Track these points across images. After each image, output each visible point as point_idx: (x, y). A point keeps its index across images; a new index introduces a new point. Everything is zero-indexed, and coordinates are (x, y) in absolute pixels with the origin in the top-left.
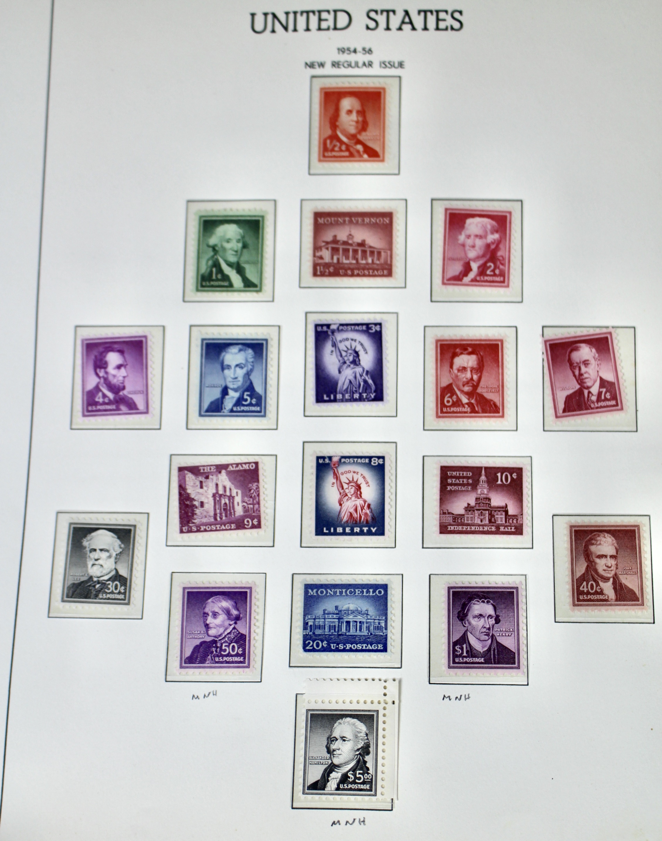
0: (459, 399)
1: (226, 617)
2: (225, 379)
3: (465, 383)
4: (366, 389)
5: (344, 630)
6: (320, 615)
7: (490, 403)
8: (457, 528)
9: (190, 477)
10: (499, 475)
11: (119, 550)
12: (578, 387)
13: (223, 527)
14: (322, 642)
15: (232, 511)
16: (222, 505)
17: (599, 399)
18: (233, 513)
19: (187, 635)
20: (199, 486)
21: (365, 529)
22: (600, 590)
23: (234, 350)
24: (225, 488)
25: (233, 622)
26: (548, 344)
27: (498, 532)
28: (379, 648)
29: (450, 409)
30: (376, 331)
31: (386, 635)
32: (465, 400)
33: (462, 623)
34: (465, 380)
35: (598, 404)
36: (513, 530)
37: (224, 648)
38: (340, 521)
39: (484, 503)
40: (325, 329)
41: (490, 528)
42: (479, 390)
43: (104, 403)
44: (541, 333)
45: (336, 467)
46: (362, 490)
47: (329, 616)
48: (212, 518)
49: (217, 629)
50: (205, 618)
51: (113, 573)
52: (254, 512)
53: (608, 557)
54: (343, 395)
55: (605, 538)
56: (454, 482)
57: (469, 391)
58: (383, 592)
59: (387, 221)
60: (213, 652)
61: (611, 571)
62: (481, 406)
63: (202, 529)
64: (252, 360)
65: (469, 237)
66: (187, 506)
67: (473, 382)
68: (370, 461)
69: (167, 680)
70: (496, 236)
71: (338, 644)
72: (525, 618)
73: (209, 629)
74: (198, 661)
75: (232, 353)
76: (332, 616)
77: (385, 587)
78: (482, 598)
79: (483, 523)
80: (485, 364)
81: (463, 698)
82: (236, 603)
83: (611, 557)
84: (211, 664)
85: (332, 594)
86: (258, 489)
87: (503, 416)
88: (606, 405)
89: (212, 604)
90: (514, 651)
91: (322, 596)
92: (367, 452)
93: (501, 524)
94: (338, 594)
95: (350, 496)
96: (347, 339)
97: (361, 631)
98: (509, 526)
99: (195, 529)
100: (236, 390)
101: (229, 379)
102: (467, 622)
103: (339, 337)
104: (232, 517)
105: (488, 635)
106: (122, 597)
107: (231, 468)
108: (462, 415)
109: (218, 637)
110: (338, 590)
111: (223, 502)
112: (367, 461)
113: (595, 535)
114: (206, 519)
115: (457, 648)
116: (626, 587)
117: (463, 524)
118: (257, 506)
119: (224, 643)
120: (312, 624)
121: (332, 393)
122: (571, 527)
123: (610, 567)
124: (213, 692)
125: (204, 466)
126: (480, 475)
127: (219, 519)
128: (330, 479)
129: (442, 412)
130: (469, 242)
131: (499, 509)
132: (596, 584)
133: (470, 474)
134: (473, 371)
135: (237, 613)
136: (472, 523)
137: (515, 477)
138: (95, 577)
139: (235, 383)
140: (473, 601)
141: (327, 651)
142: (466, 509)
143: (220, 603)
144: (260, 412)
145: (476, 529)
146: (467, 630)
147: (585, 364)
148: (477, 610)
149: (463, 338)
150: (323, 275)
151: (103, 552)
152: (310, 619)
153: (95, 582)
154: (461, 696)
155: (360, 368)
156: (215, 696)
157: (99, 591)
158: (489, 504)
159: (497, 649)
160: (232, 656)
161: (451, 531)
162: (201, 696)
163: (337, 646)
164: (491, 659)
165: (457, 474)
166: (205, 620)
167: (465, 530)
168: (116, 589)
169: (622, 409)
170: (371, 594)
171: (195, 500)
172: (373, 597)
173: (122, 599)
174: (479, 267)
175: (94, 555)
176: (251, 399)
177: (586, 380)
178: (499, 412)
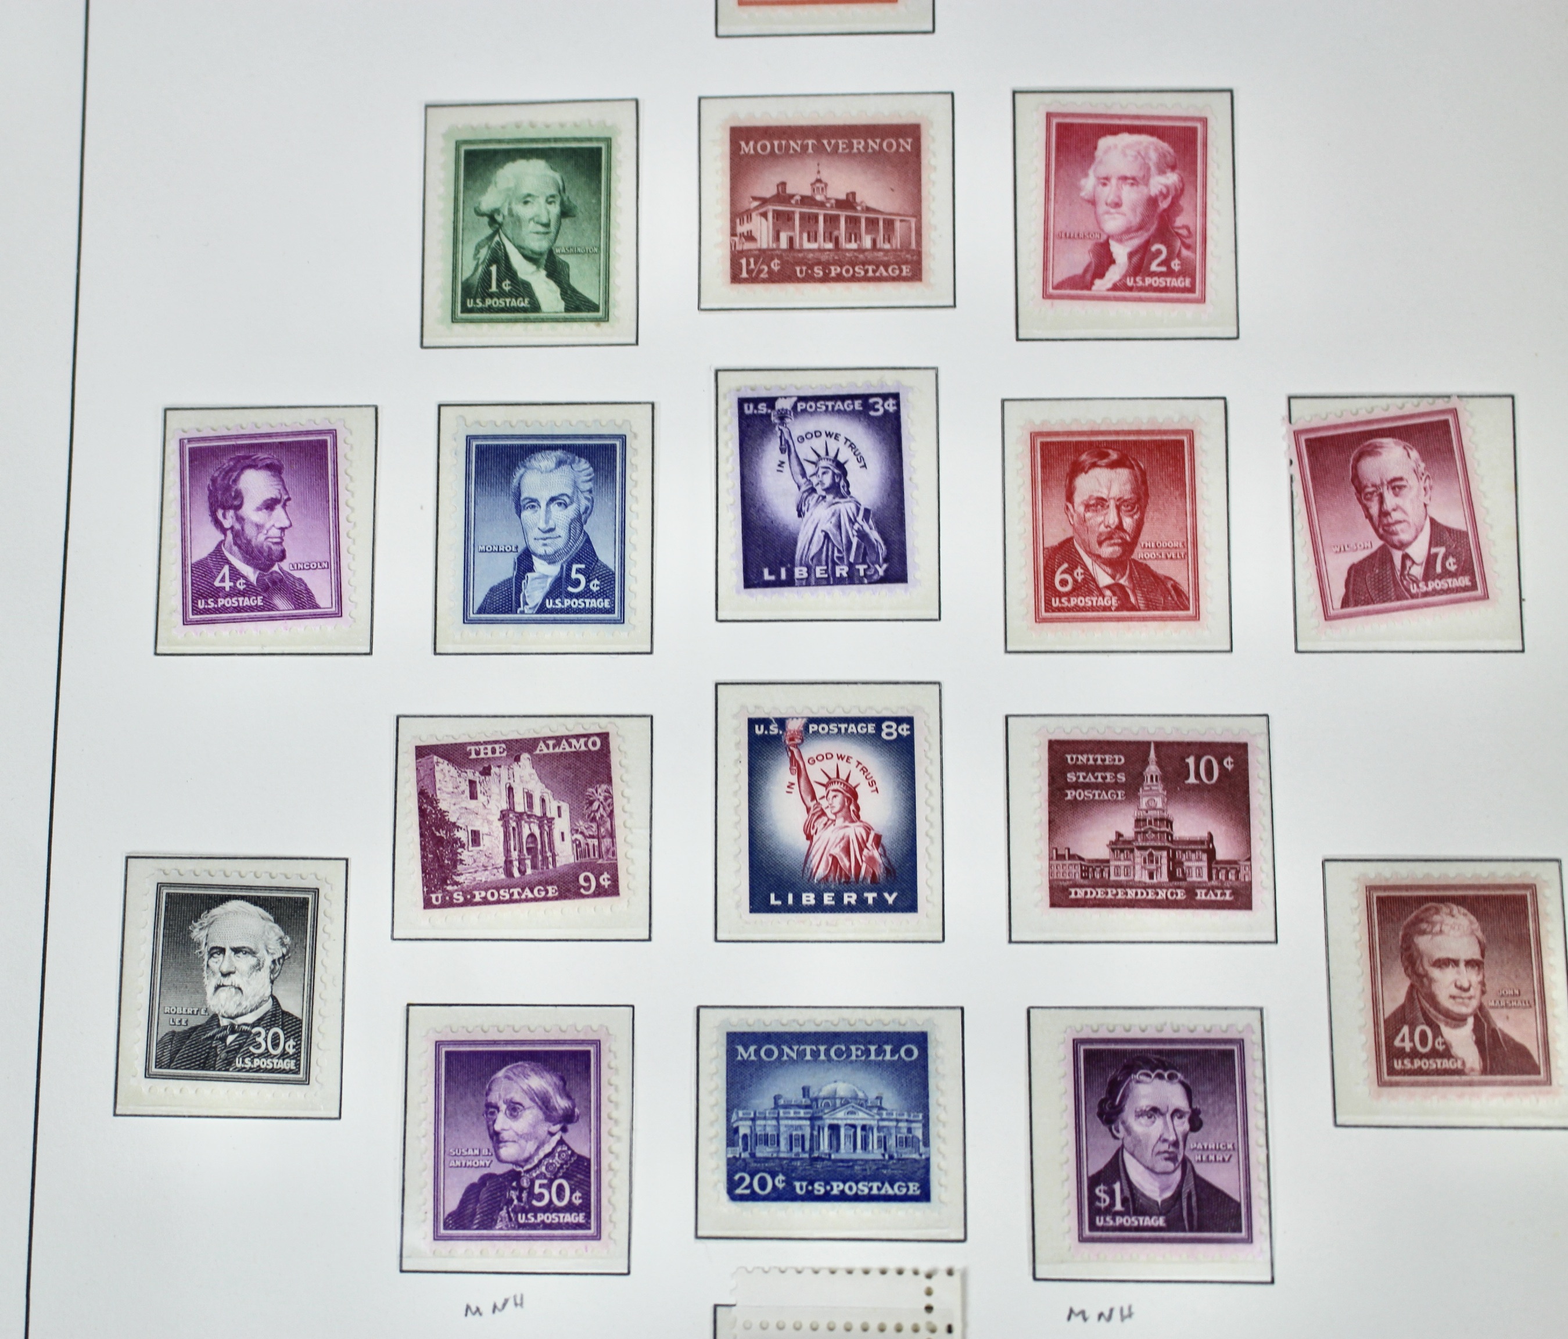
0: (1090, 575)
1: (541, 1115)
2: (524, 532)
3: (1103, 538)
4: (865, 554)
5: (824, 1146)
6: (766, 1110)
7: (1165, 585)
8: (1091, 893)
9: (444, 771)
10: (1191, 761)
11: (279, 953)
12: (1378, 543)
13: (527, 893)
14: (773, 1178)
15: (549, 854)
16: (524, 841)
17: (1429, 574)
18: (550, 859)
19: (447, 1157)
20: (467, 793)
21: (870, 897)
22: (1444, 1047)
23: (545, 462)
24: (529, 796)
25: (558, 1127)
26: (1302, 439)
27: (1190, 902)
28: (911, 1192)
29: (1069, 601)
30: (886, 412)
31: (928, 1159)
32: (1104, 579)
33: (1111, 1130)
34: (1102, 528)
35: (1427, 586)
36: (1228, 898)
37: (537, 1190)
38: (810, 877)
39: (1155, 832)
40: (763, 408)
41: (1172, 894)
42: (1138, 554)
43: (234, 593)
44: (1285, 413)
45: (796, 746)
46: (860, 801)
47: (789, 1113)
48: (501, 870)
49: (520, 1146)
50: (489, 1116)
51: (268, 1006)
52: (600, 856)
53: (1462, 965)
54: (810, 570)
55: (1453, 916)
56: (1081, 779)
57: (1115, 556)
58: (916, 1052)
59: (907, 145)
60: (512, 1200)
61: (1470, 998)
62: (1143, 593)
63: (478, 899)
64: (588, 486)
65: (1105, 181)
66: (440, 841)
67: (1122, 534)
68: (879, 729)
69: (405, 1268)
70: (1172, 178)
71: (811, 1183)
72: (1263, 1116)
73: (501, 1145)
74: (477, 1221)
75: (539, 470)
76: (795, 1113)
77: (921, 1039)
78: (1157, 1067)
79: (1155, 880)
80: (1152, 490)
81: (1116, 1315)
82: (562, 1079)
83: (1469, 963)
84: (508, 1229)
85: (795, 1057)
86: (609, 801)
87: (1196, 617)
88: (1446, 586)
89: (505, 1081)
90: (1237, 1198)
91: (769, 1062)
92: (871, 708)
93: (1199, 883)
94: (808, 1057)
95: (833, 817)
96: (817, 434)
97: (865, 1149)
98: (1218, 888)
99: (462, 899)
100: (550, 559)
101: (534, 533)
102: (1121, 1128)
103: (797, 427)
104: (548, 868)
105: (1172, 1158)
106: (291, 1064)
107: (542, 749)
108: (1098, 614)
109: (523, 1164)
110: (808, 1049)
111: (526, 832)
112: (871, 728)
113: (1427, 910)
114: (487, 873)
115: (1100, 1191)
116: (1508, 1040)
117: (1106, 884)
118: (607, 842)
119: (537, 1177)
120: (748, 1131)
121: (782, 564)
122: (1370, 889)
123: (1467, 989)
124: (515, 1297)
125: (478, 743)
126: (1146, 763)
127: (516, 874)
128: (782, 775)
129: (1049, 608)
130: (1107, 194)
131: (1193, 847)
132: (1432, 1030)
133: (1120, 760)
134: (1123, 507)
135: (567, 1105)
136: (1127, 881)
137: (1230, 767)
138: (223, 1017)
139: (547, 541)
140: (1136, 1074)
141: (786, 1200)
142: (1114, 846)
143: (526, 1081)
144: (611, 611)
145: (1139, 896)
146: (1123, 1146)
147: (1394, 488)
148: (1145, 1096)
149: (1096, 428)
150: (754, 279)
151: (241, 954)
152: (741, 1119)
153: (225, 1028)
154: (1111, 1310)
155: (850, 502)
156: (519, 1307)
157: (233, 1052)
158: (1171, 835)
159: (1197, 1194)
160: (558, 1210)
161: (1077, 900)
162: (486, 1309)
163: (810, 1188)
164: (1183, 1220)
165: (1088, 760)
166: (491, 1123)
167: (1113, 897)
168: (275, 1045)
169: (1486, 597)
170: (888, 1057)
171: (459, 828)
172: (892, 1063)
173: (290, 1071)
174: (1131, 255)
175: (220, 963)
176: (588, 581)
177: (1398, 528)
178: (1187, 609)
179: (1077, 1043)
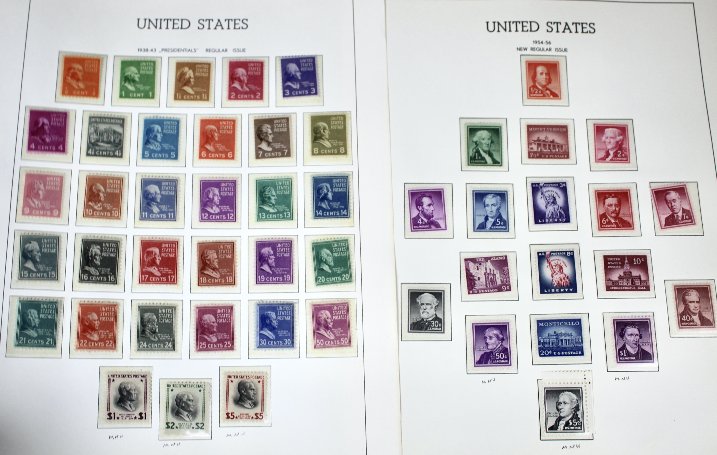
0: (610, 220)
1: (497, 339)
2: (486, 212)
3: (612, 212)
4: (561, 216)
5: (560, 344)
6: (546, 337)
7: (626, 222)
8: (615, 288)
9: (471, 264)
10: (635, 259)
11: (436, 304)
13: (491, 291)
14: (549, 352)
16: (490, 279)
17: (683, 219)
18: (496, 283)
19: (476, 349)
20: (476, 269)
21: (567, 290)
22: (692, 319)
23: (490, 196)
24: (490, 270)
25: (501, 341)
26: (653, 191)
27: (637, 290)
28: (579, 353)
29: (605, 226)
30: (563, 186)
31: (583, 346)
32: (613, 221)
33: (622, 339)
34: (612, 210)
35: (682, 221)
36: (644, 288)
37: (497, 355)
38: (553, 286)
39: (628, 275)
40: (537, 185)
41: (632, 288)
42: (620, 216)
43: (423, 225)
44: (649, 186)
45: (548, 258)
46: (563, 269)
47: (551, 337)
48: (485, 286)
49: (493, 346)
50: (485, 340)
51: (434, 316)
52: (507, 282)
53: (695, 302)
54: (549, 220)
55: (693, 292)
56: (611, 264)
57: (615, 216)
58: (579, 323)
59: (565, 130)
60: (491, 358)
62: (621, 224)
63: (480, 292)
64: (500, 202)
65: (607, 138)
66: (471, 279)
67: (616, 212)
68: (566, 254)
69: (468, 373)
70: (621, 137)
71: (557, 352)
72: (655, 335)
73: (488, 346)
74: (484, 363)
75: (489, 198)
76: (553, 337)
77: (580, 320)
78: (632, 325)
79: (628, 285)
80: (622, 202)
81: (626, 379)
82: (501, 331)
83: (697, 302)
84: (491, 364)
85: (552, 325)
86: (508, 270)
88: (686, 222)
89: (489, 332)
90: (650, 352)
91: (546, 328)
92: (564, 249)
93: (638, 286)
94: (555, 325)
95: (557, 273)
96: (549, 191)
97: (569, 345)
98: (642, 287)
99: (476, 292)
100: (492, 218)
101: (488, 212)
102: (625, 338)
103: (545, 190)
104: (495, 285)
105: (636, 345)
106: (440, 329)
107: (492, 259)
108: (612, 229)
109: (493, 350)
110: (555, 323)
111: (490, 277)
112: (564, 253)
113: (687, 291)
114: (481, 286)
115: (621, 352)
116: (706, 318)
117: (618, 286)
118: (508, 279)
119: (497, 353)
120: (543, 341)
121: (543, 219)
122: (675, 286)
123: (697, 308)
124: (493, 379)
125: (478, 258)
126: (625, 260)
127: (488, 286)
128: (546, 264)
129: (601, 227)
130: (608, 140)
131: (636, 278)
132: (690, 316)
133: (619, 259)
134: (616, 206)
135: (502, 337)
136: (622, 285)
137: (643, 261)
138: (425, 319)
139: (491, 214)
140: (627, 327)
141: (552, 356)
142: (619, 278)
143: (493, 332)
144: (506, 229)
145: (625, 289)
146: (625, 343)
147: (674, 201)
148: (629, 332)
149: (609, 189)
150: (533, 157)
151: (428, 305)
152: (541, 338)
153: (425, 321)
155: (557, 205)
156: (494, 381)
157: (427, 327)
158: (631, 275)
159: (642, 352)
160: (502, 360)
161: (612, 289)
162: (487, 382)
163: (557, 354)
164: (639, 358)
165: (612, 260)
167: (620, 289)
168: (437, 324)
169: (695, 224)
170: (573, 324)
171: (475, 277)
172: (573, 326)
173: (440, 330)
174: (614, 153)
175: (423, 307)
176: (501, 222)
177: (675, 209)
178: (631, 227)
179: (614, 320)
